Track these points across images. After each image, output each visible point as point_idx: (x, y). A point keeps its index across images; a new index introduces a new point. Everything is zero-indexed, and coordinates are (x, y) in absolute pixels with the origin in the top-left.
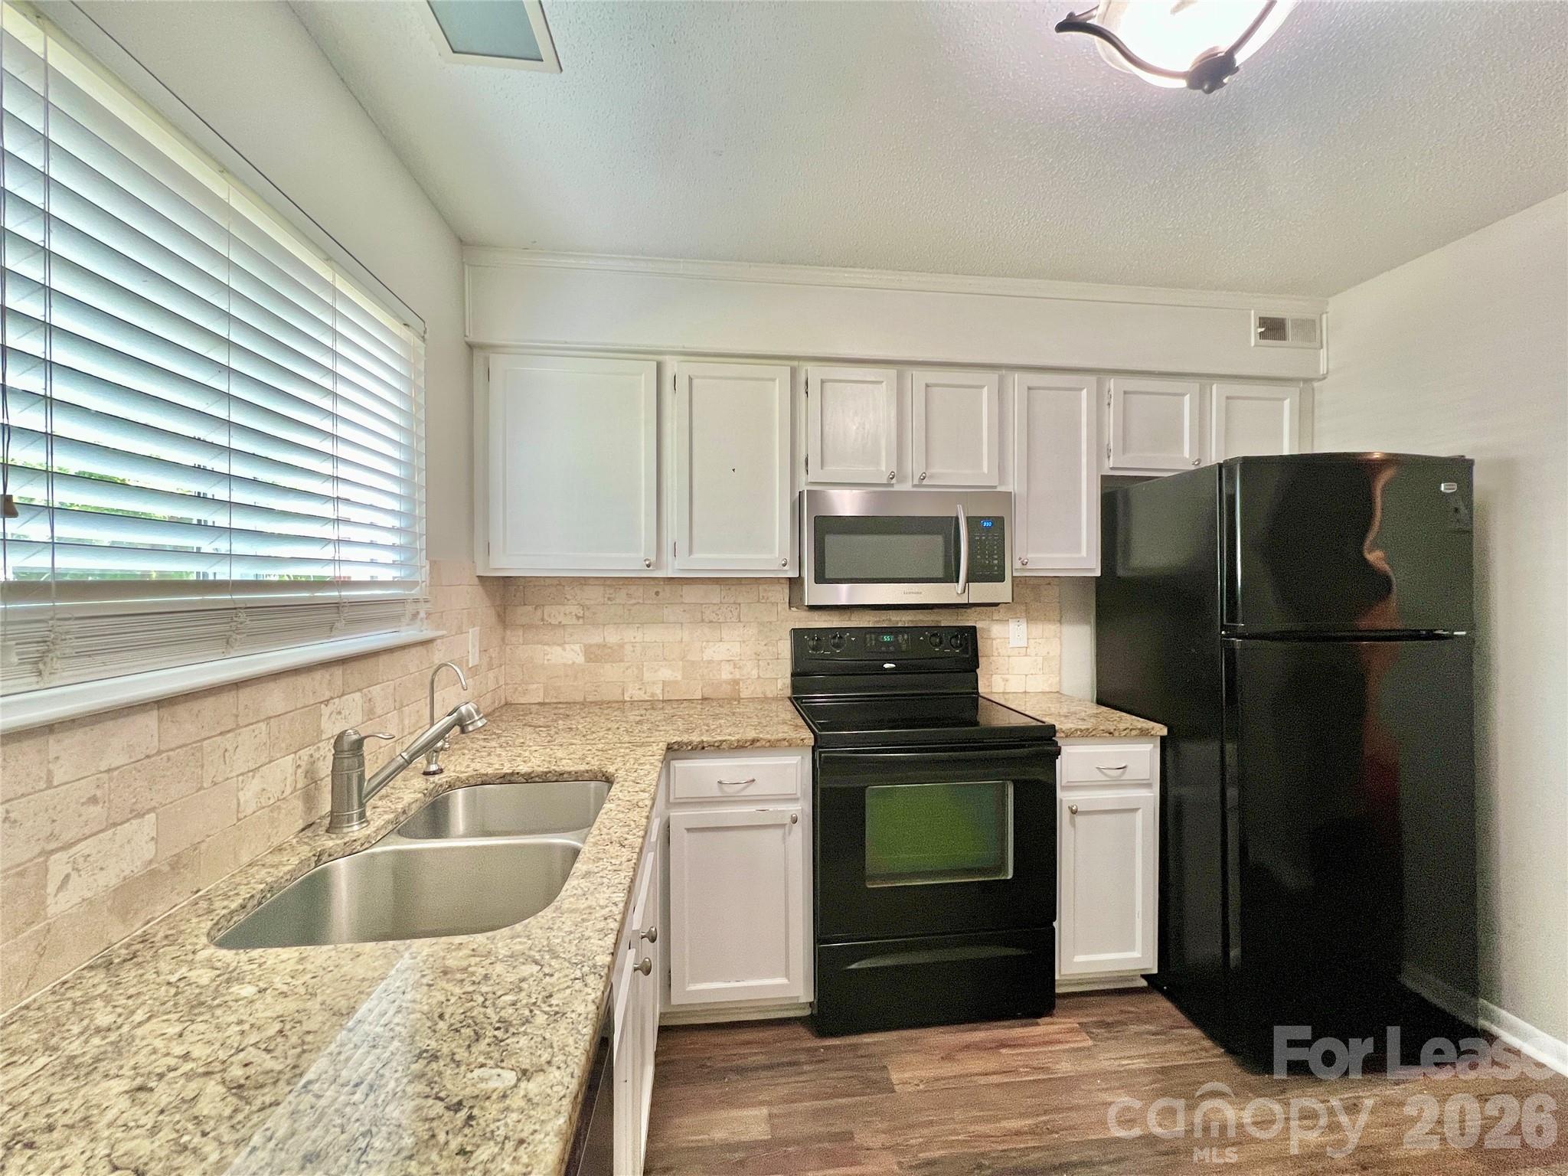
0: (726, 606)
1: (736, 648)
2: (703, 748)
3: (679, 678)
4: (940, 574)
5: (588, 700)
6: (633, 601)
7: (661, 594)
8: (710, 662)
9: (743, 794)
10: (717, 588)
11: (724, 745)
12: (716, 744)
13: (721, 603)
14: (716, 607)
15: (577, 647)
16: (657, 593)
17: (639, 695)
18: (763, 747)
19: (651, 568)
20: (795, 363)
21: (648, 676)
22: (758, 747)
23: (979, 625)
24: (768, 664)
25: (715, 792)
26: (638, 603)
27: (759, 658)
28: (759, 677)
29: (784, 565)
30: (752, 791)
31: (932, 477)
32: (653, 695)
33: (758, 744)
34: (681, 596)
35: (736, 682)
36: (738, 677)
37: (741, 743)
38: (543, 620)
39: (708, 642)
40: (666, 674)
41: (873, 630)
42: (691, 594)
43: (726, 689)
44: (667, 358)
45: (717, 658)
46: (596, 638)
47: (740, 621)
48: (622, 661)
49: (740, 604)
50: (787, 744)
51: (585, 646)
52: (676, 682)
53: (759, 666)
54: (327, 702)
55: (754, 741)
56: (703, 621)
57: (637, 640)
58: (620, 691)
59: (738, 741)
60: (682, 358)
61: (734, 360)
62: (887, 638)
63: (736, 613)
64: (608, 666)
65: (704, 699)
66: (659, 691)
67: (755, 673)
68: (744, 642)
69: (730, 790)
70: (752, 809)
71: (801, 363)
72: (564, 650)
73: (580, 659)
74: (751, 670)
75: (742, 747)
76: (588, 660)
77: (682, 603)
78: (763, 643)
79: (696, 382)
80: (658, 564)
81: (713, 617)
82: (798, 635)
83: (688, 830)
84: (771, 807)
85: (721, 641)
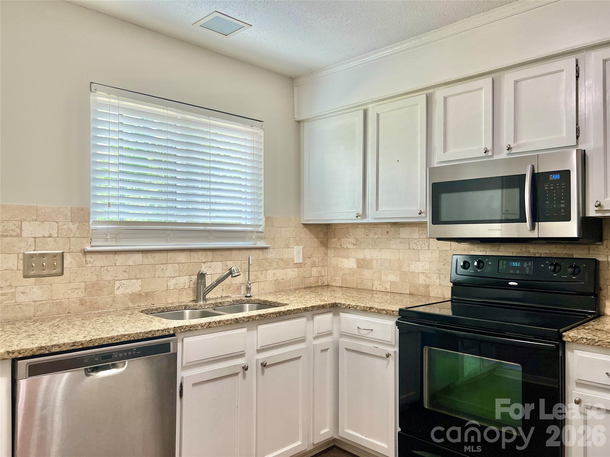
0: (421, 240)
1: (427, 266)
2: (350, 308)
3: (398, 280)
5: (358, 288)
6: (377, 237)
7: (389, 233)
8: (413, 273)
9: (368, 336)
10: (416, 229)
11: (358, 308)
12: (355, 307)
13: (419, 238)
14: (417, 240)
15: (354, 260)
16: (388, 232)
17: (380, 288)
19: (359, 217)
20: (429, 91)
21: (383, 278)
22: (372, 312)
25: (356, 332)
26: (379, 238)
27: (440, 273)
28: (440, 284)
29: (420, 214)
30: (371, 335)
31: (518, 146)
32: (386, 288)
33: (372, 310)
35: (427, 286)
36: (428, 283)
37: (365, 308)
38: (341, 245)
39: (412, 260)
40: (391, 277)
41: (503, 258)
42: (405, 233)
43: (422, 290)
45: (417, 270)
46: (361, 256)
47: (429, 249)
48: (372, 268)
50: (385, 312)
51: (357, 259)
52: (397, 282)
53: (440, 277)
54: (204, 263)
55: (371, 308)
56: (409, 248)
57: (378, 258)
58: (371, 285)
59: (364, 307)
62: (515, 264)
63: (426, 244)
64: (366, 270)
65: (411, 294)
66: (388, 287)
67: (437, 281)
68: (431, 262)
69: (363, 332)
70: (372, 345)
72: (349, 261)
73: (355, 266)
74: (435, 280)
76: (358, 267)
77: (399, 238)
78: (442, 264)
79: (380, 116)
81: (414, 246)
83: (346, 349)
84: (381, 347)
85: (419, 261)
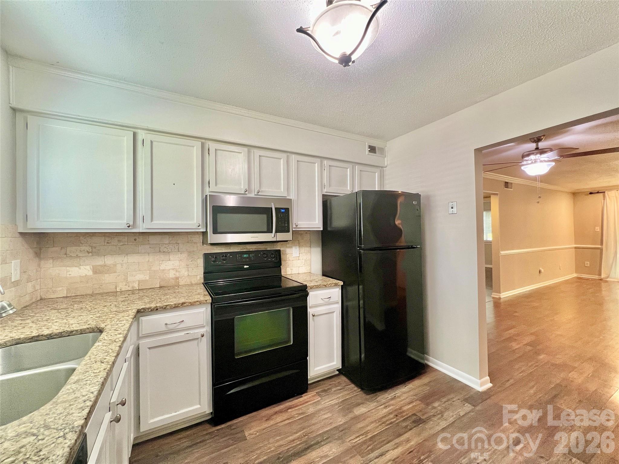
0: (172, 244)
1: (177, 263)
2: (157, 309)
3: (148, 278)
4: (265, 230)
5: (94, 293)
6: (122, 244)
7: (137, 240)
8: (163, 270)
9: (178, 327)
10: (167, 237)
11: (168, 307)
12: (164, 307)
13: (169, 243)
14: (167, 245)
15: (88, 267)
16: (135, 240)
17: (125, 288)
18: (187, 306)
19: (130, 228)
20: (204, 141)
21: (130, 279)
22: (185, 306)
23: (281, 249)
24: (193, 269)
25: (164, 328)
26: (125, 244)
27: (188, 267)
28: (188, 275)
29: (199, 226)
30: (182, 326)
31: (262, 192)
32: (133, 287)
34: (149, 241)
35: (177, 278)
36: (177, 276)
37: (177, 305)
38: (66, 254)
39: (163, 261)
40: (140, 277)
41: (239, 253)
42: (153, 240)
43: (173, 282)
44: (139, 131)
45: (168, 268)
46: (99, 262)
47: (179, 251)
48: (115, 272)
49: (179, 244)
50: (199, 303)
51: (93, 266)
52: (147, 280)
53: (188, 270)
55: (183, 303)
56: (160, 251)
57: (124, 262)
58: (114, 287)
59: (175, 304)
60: (147, 132)
61: (174, 136)
62: (245, 256)
63: (177, 248)
64: (106, 275)
65: (161, 287)
66: (136, 285)
67: (186, 274)
68: (181, 260)
69: (171, 327)
70: (182, 334)
71: (206, 141)
72: (80, 269)
73: (90, 273)
74: (184, 272)
75: (177, 307)
76: (95, 273)
77: (149, 244)
78: (190, 260)
79: (154, 143)
80: (134, 225)
81: (165, 250)
82: (207, 256)
83: (149, 348)
84: (191, 332)
85: (169, 260)
